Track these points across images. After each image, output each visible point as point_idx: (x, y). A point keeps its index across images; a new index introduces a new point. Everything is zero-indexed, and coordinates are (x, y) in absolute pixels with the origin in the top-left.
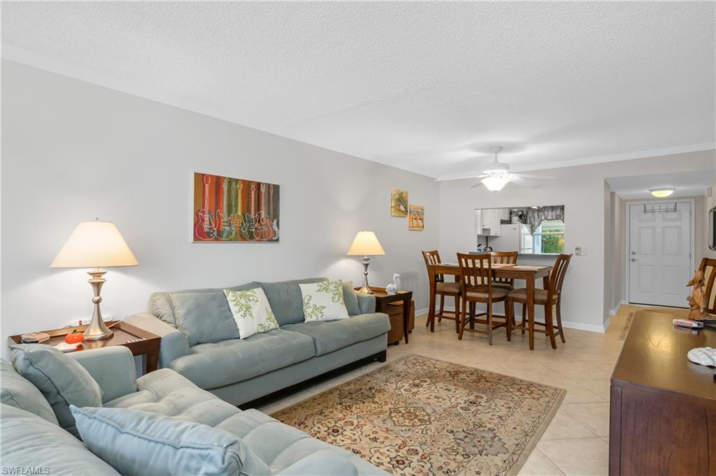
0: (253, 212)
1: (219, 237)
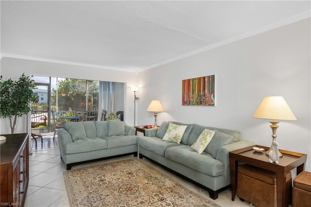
0: (202, 92)
1: (189, 104)
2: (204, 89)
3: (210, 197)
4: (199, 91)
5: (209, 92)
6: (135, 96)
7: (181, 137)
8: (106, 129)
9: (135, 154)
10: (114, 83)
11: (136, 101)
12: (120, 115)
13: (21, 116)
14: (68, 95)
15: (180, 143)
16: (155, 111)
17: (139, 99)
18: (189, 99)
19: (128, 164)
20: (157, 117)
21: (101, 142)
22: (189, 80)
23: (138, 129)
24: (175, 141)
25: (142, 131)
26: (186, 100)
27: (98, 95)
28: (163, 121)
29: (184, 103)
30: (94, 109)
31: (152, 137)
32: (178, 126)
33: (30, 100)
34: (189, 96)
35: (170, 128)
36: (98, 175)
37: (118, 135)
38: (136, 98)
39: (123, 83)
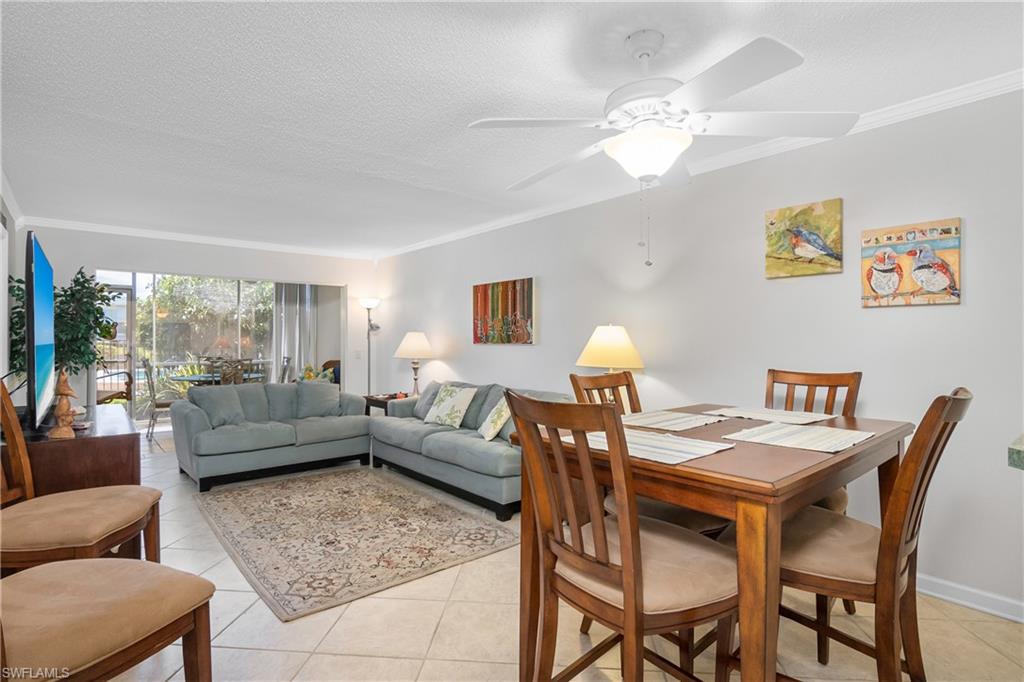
0: (510, 314)
1: (487, 341)
2: (514, 309)
3: (498, 519)
4: (505, 312)
5: (523, 314)
6: (369, 321)
7: (463, 412)
8: (292, 403)
9: (364, 459)
10: (315, 288)
11: (371, 333)
12: (331, 370)
13: (77, 374)
14: (184, 317)
15: (461, 426)
16: (416, 356)
17: (378, 327)
18: (486, 330)
19: (344, 478)
20: (419, 371)
21: (280, 430)
22: (485, 286)
23: (372, 402)
24: (448, 422)
25: (382, 404)
26: (479, 332)
27: (272, 315)
28: (431, 380)
29: (477, 340)
30: (260, 355)
31: (402, 417)
32: (457, 390)
33: (96, 332)
34: (485, 323)
35: (442, 394)
36: (274, 497)
37: (322, 416)
38: (373, 328)
39: (339, 288)
